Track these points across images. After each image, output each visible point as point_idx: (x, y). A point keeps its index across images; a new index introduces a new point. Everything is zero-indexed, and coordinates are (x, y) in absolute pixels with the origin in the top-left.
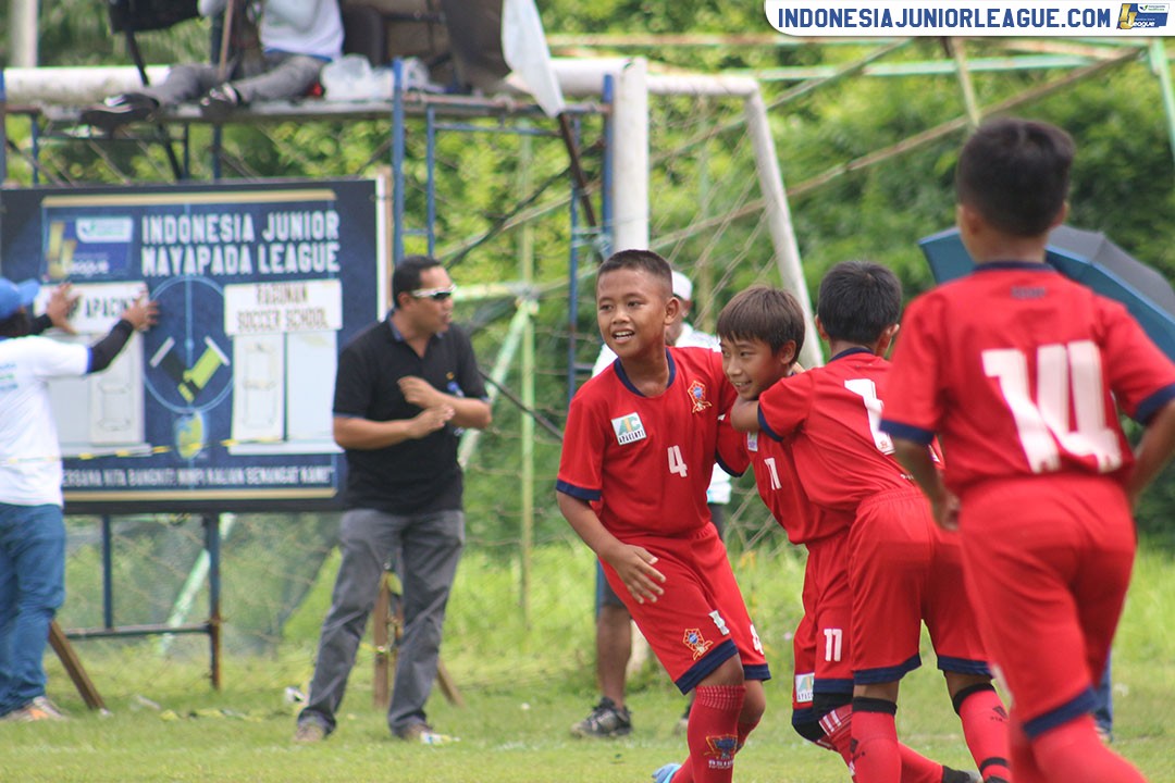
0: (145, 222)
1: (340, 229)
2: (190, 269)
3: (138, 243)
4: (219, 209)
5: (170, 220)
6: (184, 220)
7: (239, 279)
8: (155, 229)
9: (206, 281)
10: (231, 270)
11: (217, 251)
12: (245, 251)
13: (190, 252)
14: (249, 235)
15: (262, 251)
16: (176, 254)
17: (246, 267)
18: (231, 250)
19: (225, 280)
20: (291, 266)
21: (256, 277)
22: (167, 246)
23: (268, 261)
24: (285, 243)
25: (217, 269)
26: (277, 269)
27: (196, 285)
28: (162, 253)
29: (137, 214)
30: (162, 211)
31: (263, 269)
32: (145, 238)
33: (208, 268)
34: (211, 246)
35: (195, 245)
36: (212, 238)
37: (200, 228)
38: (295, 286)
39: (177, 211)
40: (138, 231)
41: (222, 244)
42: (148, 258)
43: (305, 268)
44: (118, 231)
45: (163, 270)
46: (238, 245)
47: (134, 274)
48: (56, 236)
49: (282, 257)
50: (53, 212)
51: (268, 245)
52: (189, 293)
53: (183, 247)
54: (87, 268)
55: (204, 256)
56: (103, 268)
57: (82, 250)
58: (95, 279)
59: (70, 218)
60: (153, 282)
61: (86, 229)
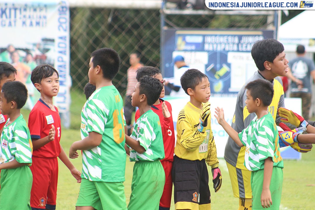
0: (206, 38)
2: (219, 49)
3: (204, 43)
4: (228, 35)
5: (213, 38)
6: (217, 38)
7: (233, 51)
8: (209, 39)
9: (223, 52)
10: (231, 49)
11: (227, 45)
12: (235, 45)
13: (219, 45)
14: (237, 41)
15: (240, 46)
16: (215, 46)
18: (231, 45)
19: (228, 51)
21: (238, 51)
22: (213, 44)
24: (248, 43)
25: (227, 48)
26: (244, 49)
27: (220, 53)
28: (211, 45)
29: (204, 36)
30: (211, 35)
31: (240, 49)
32: (206, 41)
33: (224, 49)
34: (225, 44)
35: (221, 43)
36: (226, 42)
37: (222, 39)
39: (216, 35)
40: (204, 40)
41: (229, 44)
42: (207, 47)
44: (199, 40)
45: (211, 48)
46: (234, 43)
47: (202, 50)
48: (179, 41)
49: (246, 47)
50: (179, 35)
51: (242, 44)
52: (218, 55)
53: (217, 44)
54: (189, 48)
55: (223, 46)
56: (193, 47)
57: (187, 44)
58: (191, 51)
59: (184, 36)
60: (208, 51)
61: (189, 39)
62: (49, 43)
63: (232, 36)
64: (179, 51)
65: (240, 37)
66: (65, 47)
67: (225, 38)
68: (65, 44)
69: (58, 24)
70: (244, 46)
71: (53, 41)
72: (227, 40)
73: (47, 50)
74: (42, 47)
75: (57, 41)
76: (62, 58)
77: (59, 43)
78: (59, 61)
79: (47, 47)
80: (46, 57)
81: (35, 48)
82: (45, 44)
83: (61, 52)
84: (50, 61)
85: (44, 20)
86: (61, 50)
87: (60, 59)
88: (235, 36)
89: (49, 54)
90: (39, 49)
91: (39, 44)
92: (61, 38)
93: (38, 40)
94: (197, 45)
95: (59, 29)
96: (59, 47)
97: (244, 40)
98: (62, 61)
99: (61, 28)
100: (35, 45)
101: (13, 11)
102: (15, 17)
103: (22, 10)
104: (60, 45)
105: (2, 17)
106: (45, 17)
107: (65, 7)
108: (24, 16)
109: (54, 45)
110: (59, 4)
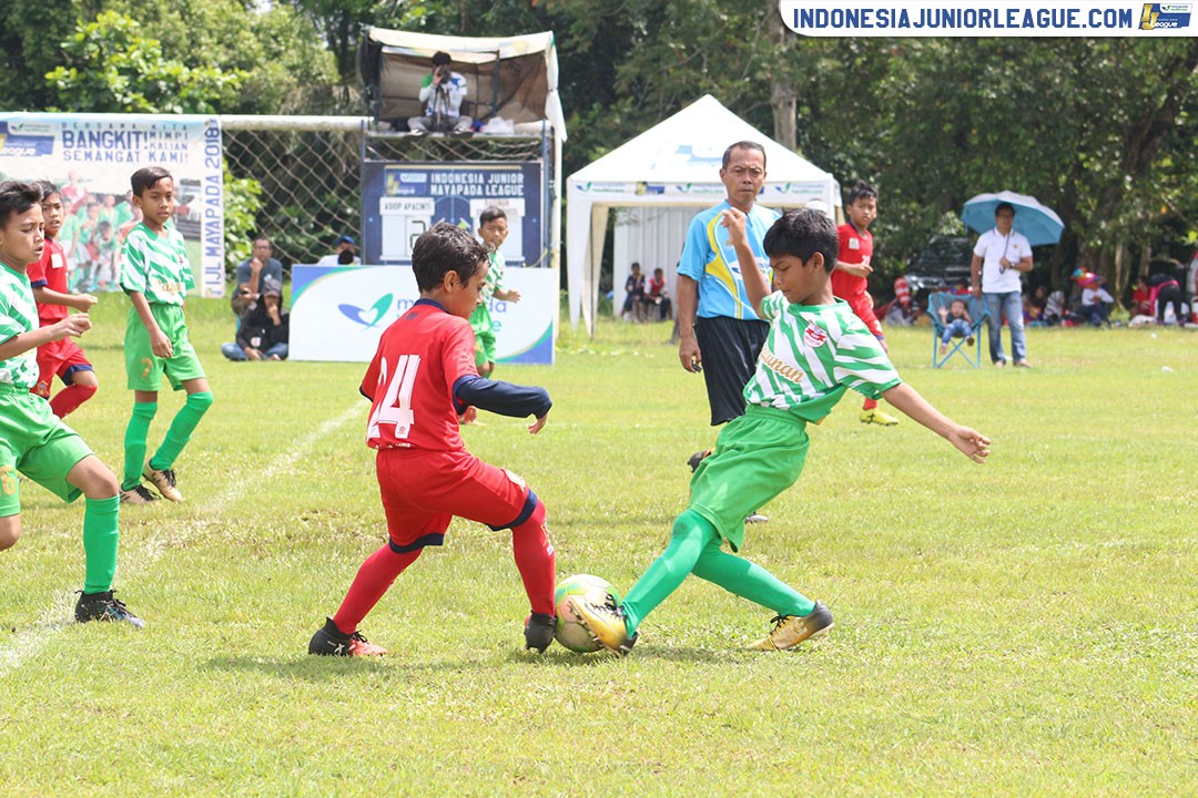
0: (432, 176)
1: (524, 180)
2: (453, 192)
3: (429, 183)
4: (468, 172)
5: (444, 175)
6: (451, 175)
7: (476, 197)
8: (437, 178)
9: (461, 198)
10: (473, 194)
11: (466, 187)
12: (480, 187)
13: (453, 187)
14: (481, 180)
15: (487, 187)
16: (447, 188)
17: (480, 192)
18: (473, 187)
19: (470, 197)
20: (501, 192)
21: (484, 196)
22: (443, 185)
23: (490, 190)
24: (499, 185)
25: (466, 193)
26: (494, 193)
27: (456, 199)
28: (441, 187)
29: (429, 173)
30: (441, 172)
31: (488, 193)
32: (433, 181)
33: (462, 193)
34: (464, 185)
35: (456, 185)
36: (464, 182)
37: (458, 178)
38: (502, 200)
39: (448, 172)
40: (429, 179)
41: (469, 184)
42: (434, 189)
43: (508, 193)
44: (422, 178)
45: (441, 192)
46: (477, 185)
47: (427, 194)
48: (390, 180)
49: (497, 190)
50: (390, 171)
51: (490, 185)
52: (453, 202)
53: (451, 185)
54: (405, 192)
55: (460, 188)
56: (413, 191)
57: (403, 185)
58: (409, 195)
59: (397, 173)
60: (435, 197)
61: (405, 177)
62: (191, 187)
63: (474, 172)
64: (389, 196)
65: (487, 175)
67: (464, 175)
68: (218, 188)
69: (205, 156)
70: (494, 187)
71: (197, 183)
72: (467, 179)
73: (190, 199)
74: (181, 194)
75: (205, 183)
76: (212, 210)
77: (208, 187)
78: (207, 216)
79: (188, 194)
80: (188, 210)
82: (186, 190)
83: (210, 202)
84: (193, 215)
85: (184, 151)
86: (212, 197)
87: (210, 213)
88: (478, 172)
89: (191, 206)
91: (177, 190)
92: (208, 179)
94: (417, 186)
95: (208, 166)
96: (207, 193)
97: (494, 178)
98: (213, 216)
99: (209, 162)
101: (133, 137)
102: (138, 147)
103: (148, 135)
104: (210, 190)
105: (117, 147)
106: (184, 147)
107: (216, 129)
108: (152, 145)
109: (198, 191)
110: (206, 124)
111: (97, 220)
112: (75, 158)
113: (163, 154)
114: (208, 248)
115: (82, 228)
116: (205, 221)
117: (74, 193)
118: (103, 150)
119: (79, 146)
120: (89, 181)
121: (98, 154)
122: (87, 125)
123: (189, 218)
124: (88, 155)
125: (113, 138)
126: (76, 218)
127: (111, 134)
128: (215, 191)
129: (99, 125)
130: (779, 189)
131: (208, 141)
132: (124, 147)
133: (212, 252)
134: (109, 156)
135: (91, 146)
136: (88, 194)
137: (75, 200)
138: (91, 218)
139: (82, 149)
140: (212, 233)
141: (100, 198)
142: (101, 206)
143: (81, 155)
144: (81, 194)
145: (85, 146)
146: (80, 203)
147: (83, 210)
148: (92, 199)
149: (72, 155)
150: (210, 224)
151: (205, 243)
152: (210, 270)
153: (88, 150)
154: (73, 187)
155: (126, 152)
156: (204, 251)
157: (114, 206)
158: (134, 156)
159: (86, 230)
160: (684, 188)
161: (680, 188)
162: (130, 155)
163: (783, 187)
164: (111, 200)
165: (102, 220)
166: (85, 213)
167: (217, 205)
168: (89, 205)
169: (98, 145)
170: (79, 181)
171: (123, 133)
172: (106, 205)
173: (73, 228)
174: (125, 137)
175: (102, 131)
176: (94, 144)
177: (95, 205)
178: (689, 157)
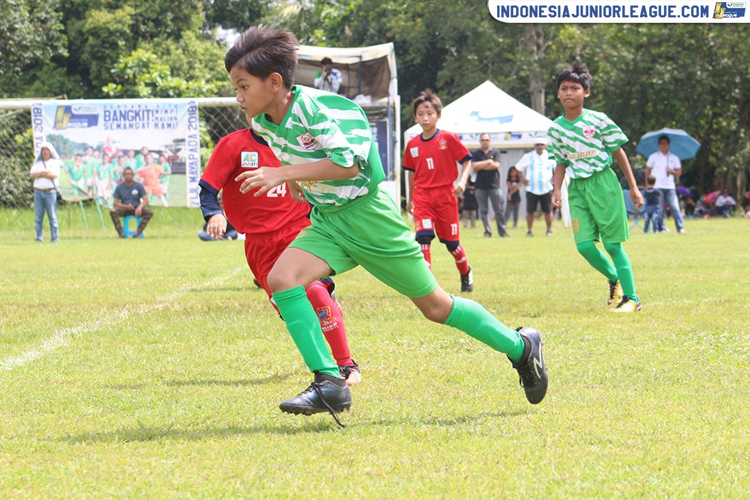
1: (377, 131)
62: (180, 143)
66: (196, 145)
68: (197, 143)
69: (188, 124)
71: (183, 140)
73: (179, 150)
74: (174, 148)
75: (187, 140)
76: (193, 155)
77: (190, 142)
78: (190, 159)
79: (179, 147)
80: (178, 157)
81: (167, 150)
82: (176, 145)
83: (191, 150)
84: (181, 159)
85: (175, 122)
86: (192, 148)
87: (191, 157)
89: (180, 154)
90: (171, 150)
91: (171, 146)
92: (190, 137)
93: (170, 142)
95: (189, 129)
96: (189, 145)
98: (194, 158)
99: (191, 127)
100: (166, 146)
101: (146, 113)
102: (148, 119)
103: (154, 112)
104: (191, 143)
105: (136, 120)
106: (176, 119)
107: (195, 107)
108: (157, 118)
109: (184, 145)
110: (189, 103)
111: (124, 166)
112: (111, 128)
113: (163, 125)
114: (191, 178)
115: (115, 173)
116: (188, 162)
117: (110, 150)
118: (127, 123)
119: (113, 120)
120: (119, 142)
121: (125, 125)
122: (119, 107)
123: (178, 161)
124: (119, 126)
125: (133, 114)
126: (111, 165)
127: (132, 112)
128: (195, 143)
129: (126, 106)
130: (531, 135)
131: (190, 115)
132: (140, 120)
133: (193, 179)
134: (131, 126)
135: (120, 120)
136: (118, 150)
137: (110, 154)
138: (120, 165)
139: (115, 122)
140: (193, 168)
141: (126, 152)
142: (126, 157)
143: (115, 126)
144: (114, 150)
145: (117, 120)
146: (113, 157)
147: (115, 160)
148: (121, 154)
149: (109, 126)
150: (192, 164)
151: (188, 175)
152: (192, 191)
153: (119, 123)
154: (110, 146)
155: (141, 123)
156: (188, 180)
157: (134, 157)
158: (146, 125)
159: (117, 173)
160: (474, 136)
161: (472, 136)
162: (143, 125)
163: (533, 134)
164: (132, 154)
165: (127, 166)
166: (117, 163)
167: (196, 151)
168: (119, 157)
169: (125, 119)
170: (114, 142)
171: (139, 111)
172: (129, 157)
173: (109, 172)
174: (141, 114)
175: (127, 110)
176: (122, 119)
177: (123, 157)
178: (477, 118)
